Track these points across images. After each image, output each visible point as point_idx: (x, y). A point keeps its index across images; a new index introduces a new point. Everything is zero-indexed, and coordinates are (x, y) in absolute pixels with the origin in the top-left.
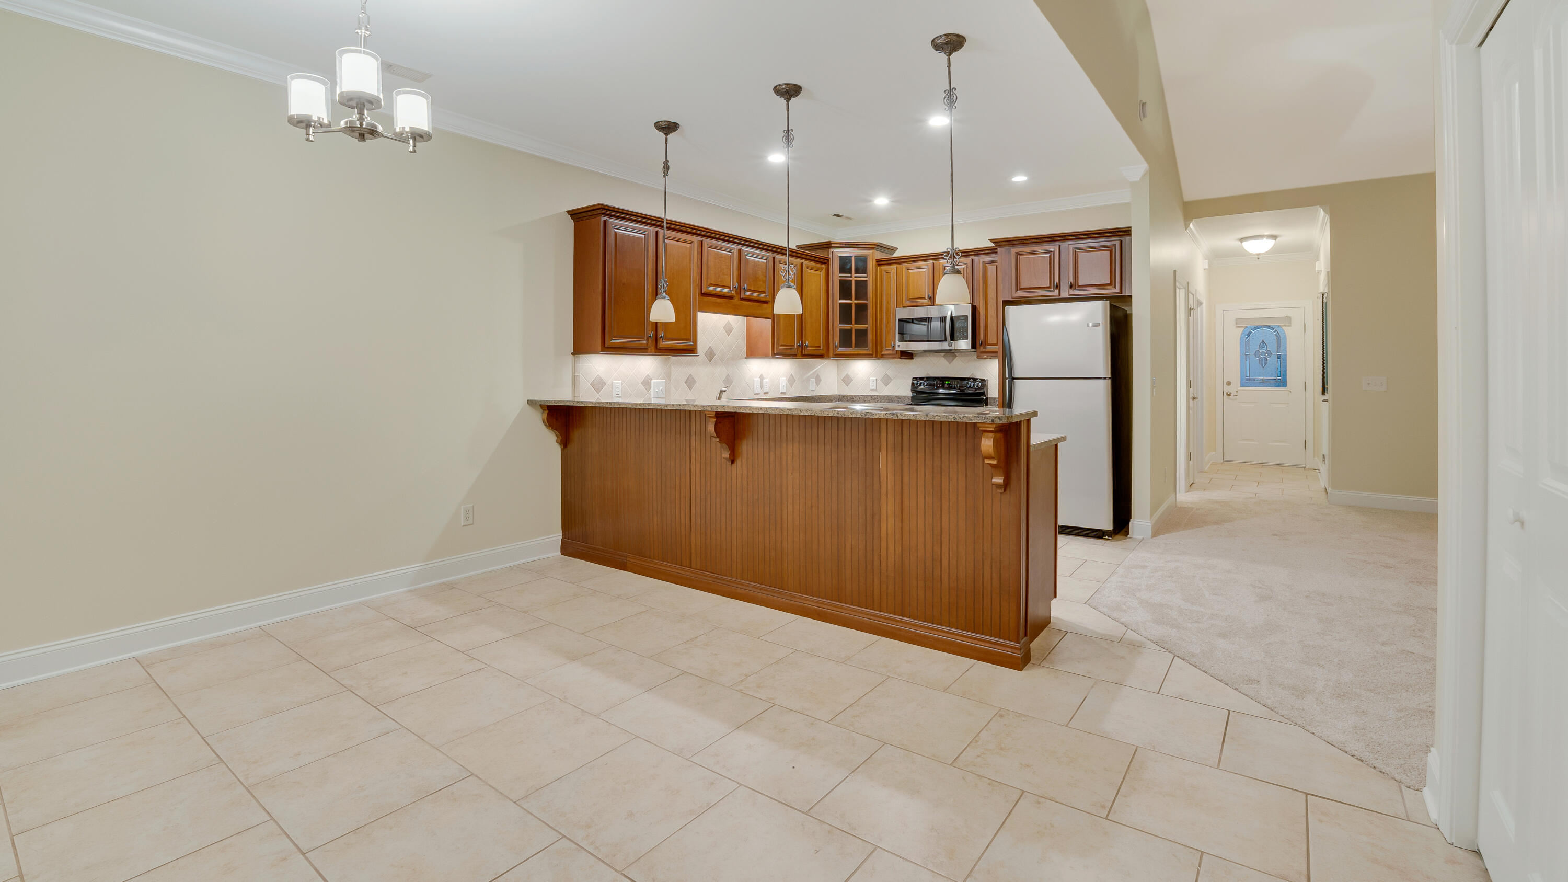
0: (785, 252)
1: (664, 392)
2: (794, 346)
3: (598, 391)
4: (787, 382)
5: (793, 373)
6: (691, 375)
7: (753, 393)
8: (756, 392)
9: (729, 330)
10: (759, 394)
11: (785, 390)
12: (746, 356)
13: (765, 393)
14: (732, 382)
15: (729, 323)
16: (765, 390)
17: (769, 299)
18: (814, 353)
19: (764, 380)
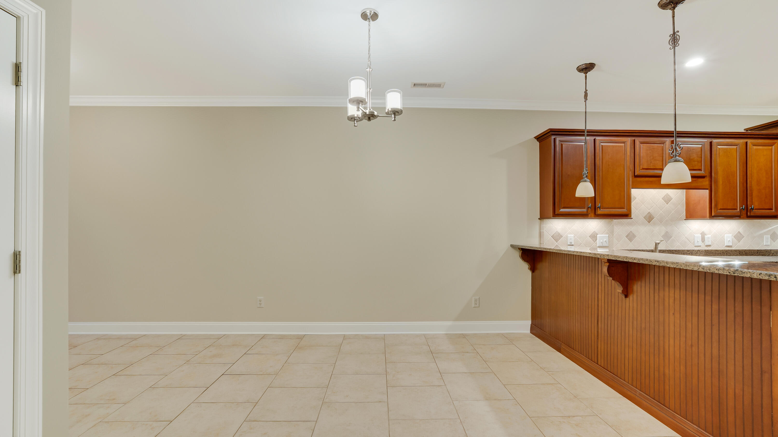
0: (672, 135)
1: (608, 243)
2: (736, 209)
3: (557, 241)
4: (734, 238)
5: (741, 230)
6: (631, 231)
7: (693, 246)
8: (697, 245)
9: (667, 200)
10: (700, 246)
11: (731, 244)
12: (686, 218)
13: (707, 246)
14: (671, 237)
15: (667, 195)
16: (707, 244)
17: (705, 174)
18: (763, 214)
19: (705, 236)
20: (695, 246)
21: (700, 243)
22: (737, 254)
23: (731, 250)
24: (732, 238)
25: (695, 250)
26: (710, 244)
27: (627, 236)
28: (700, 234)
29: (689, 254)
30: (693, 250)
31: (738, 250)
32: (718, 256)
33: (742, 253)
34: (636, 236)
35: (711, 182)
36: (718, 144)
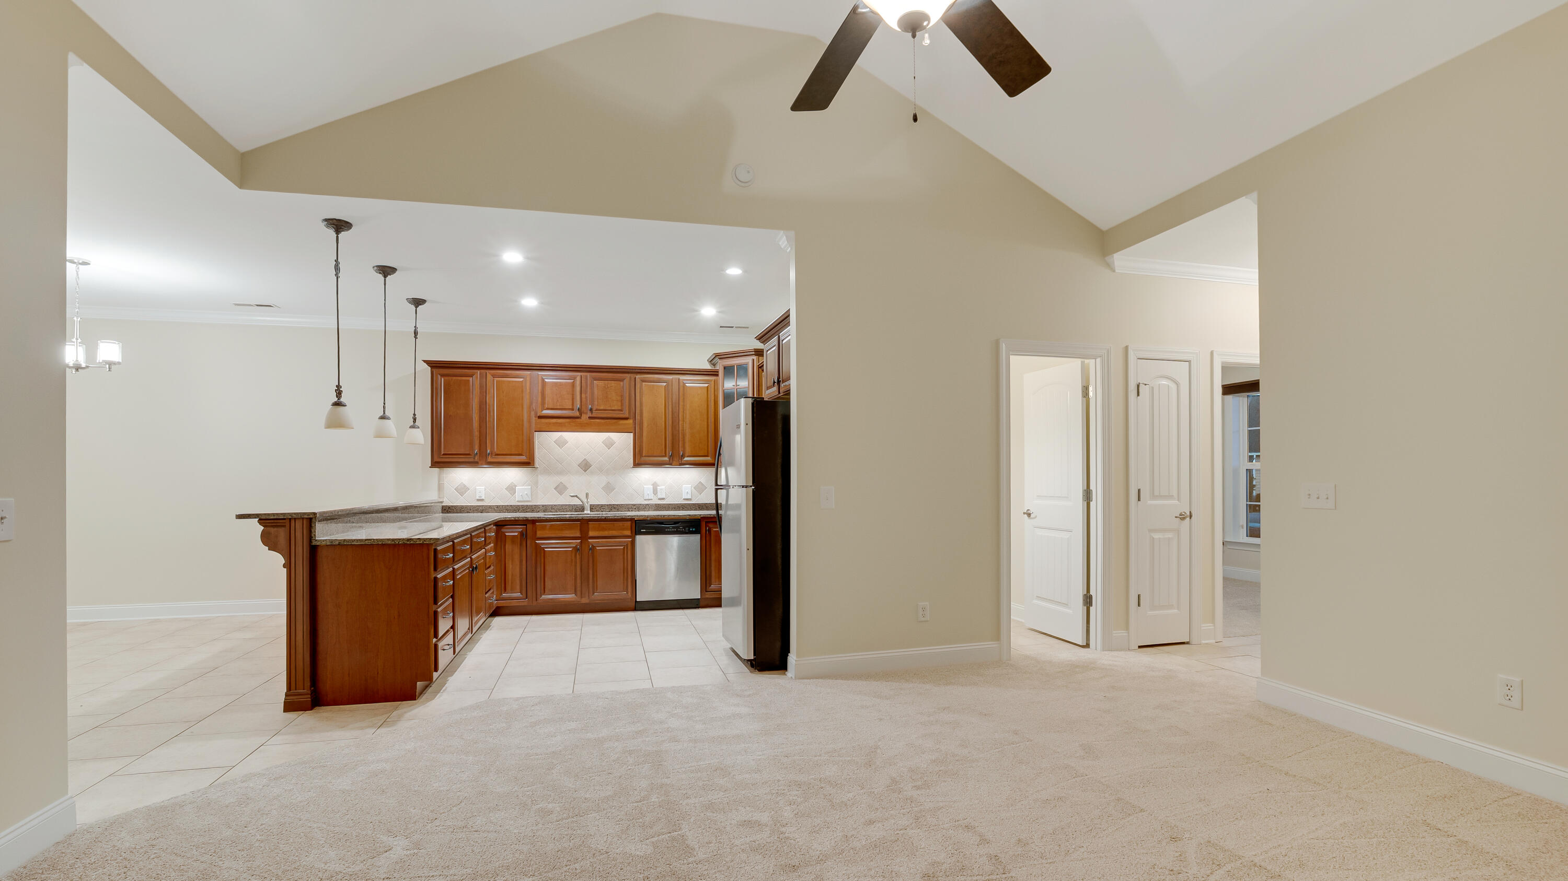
1: (530, 497)
2: (665, 456)
3: (461, 494)
4: (693, 489)
5: (703, 481)
6: (561, 482)
7: (642, 499)
8: (647, 498)
9: (609, 444)
10: (652, 499)
11: (689, 496)
12: (634, 465)
13: (660, 499)
14: (613, 489)
15: (609, 438)
16: (660, 496)
17: (626, 415)
18: (697, 462)
19: (658, 487)
20: (645, 500)
21: (652, 496)
22: (697, 508)
23: (688, 503)
24: (691, 490)
26: (663, 496)
27: (556, 489)
28: (651, 485)
31: (697, 504)
33: (701, 506)
34: (568, 488)
35: (635, 424)
36: (643, 381)
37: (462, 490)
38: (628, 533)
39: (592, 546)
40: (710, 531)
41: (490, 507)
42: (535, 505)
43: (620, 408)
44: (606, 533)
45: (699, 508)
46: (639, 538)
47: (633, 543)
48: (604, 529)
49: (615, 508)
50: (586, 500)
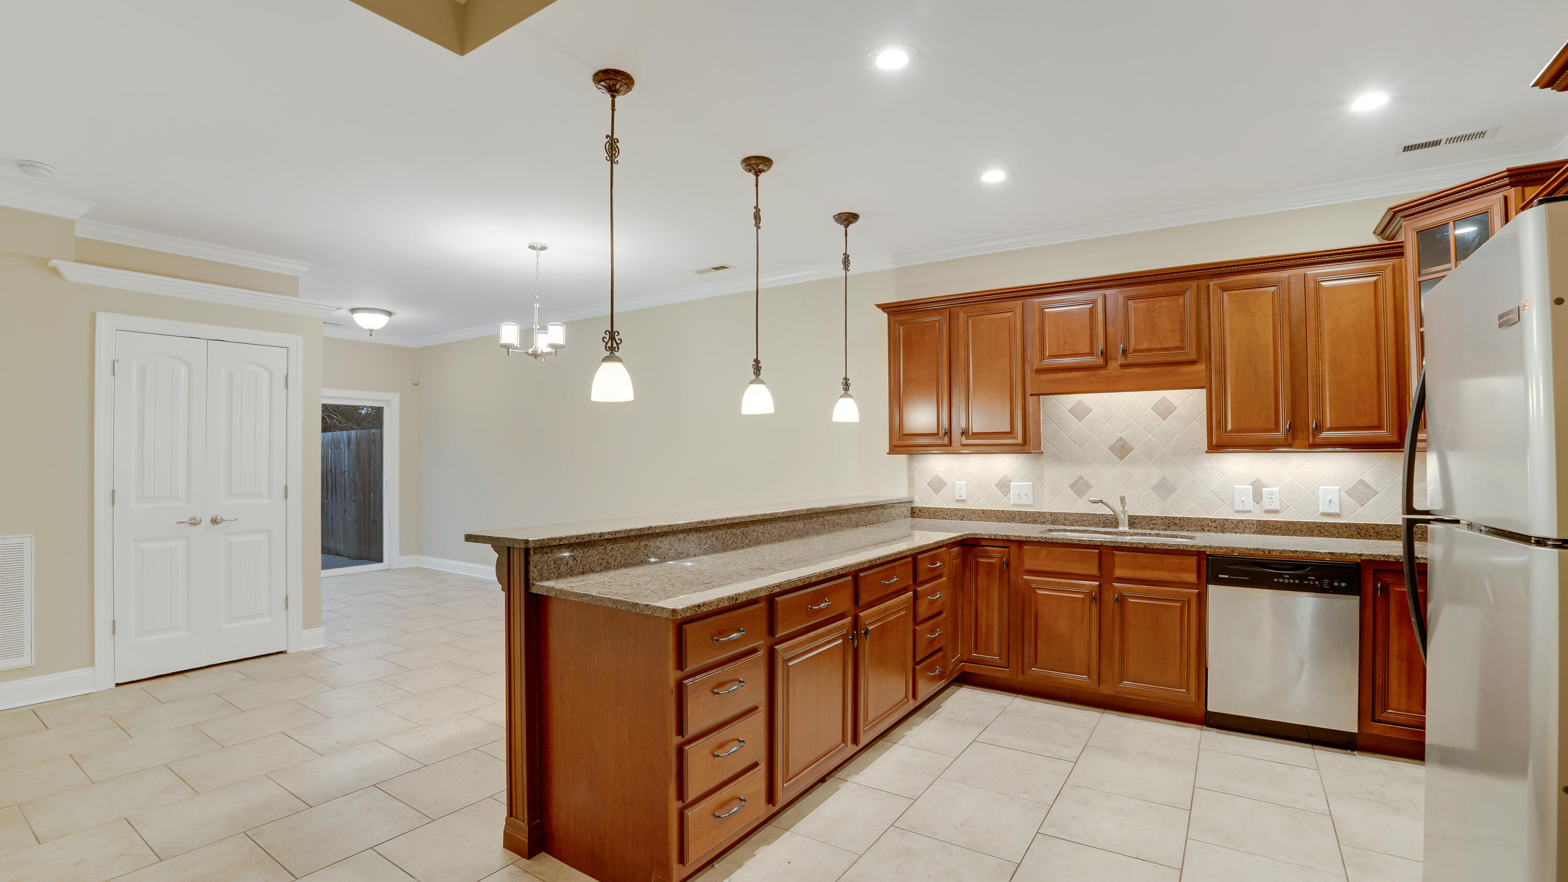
1: (1031, 497)
3: (937, 491)
4: (1345, 494)
5: (1368, 477)
6: (1081, 476)
7: (1231, 510)
8: (1241, 509)
9: (1164, 411)
10: (1251, 512)
11: (1335, 509)
13: (1267, 512)
14: (1174, 490)
15: (1165, 400)
16: (1267, 506)
17: (1194, 356)
18: (1355, 441)
19: (1263, 489)
20: (1237, 512)
21: (1250, 505)
22: (1352, 535)
23: (1332, 523)
24: (1340, 497)
25: (1231, 520)
26: (1275, 506)
27: (1072, 487)
28: (1250, 485)
29: (1215, 527)
30: (1225, 519)
31: (1355, 525)
32: (1296, 535)
33: (1367, 531)
34: (1091, 488)
35: (1210, 372)
36: (1225, 289)
37: (937, 485)
38: (1192, 577)
39: (1121, 594)
40: (1385, 590)
41: (973, 512)
42: (1038, 512)
43: (1178, 344)
44: (1147, 574)
45: (1359, 533)
46: (1214, 591)
47: (1202, 599)
48: (1144, 567)
49: (1175, 524)
50: (1121, 509)
